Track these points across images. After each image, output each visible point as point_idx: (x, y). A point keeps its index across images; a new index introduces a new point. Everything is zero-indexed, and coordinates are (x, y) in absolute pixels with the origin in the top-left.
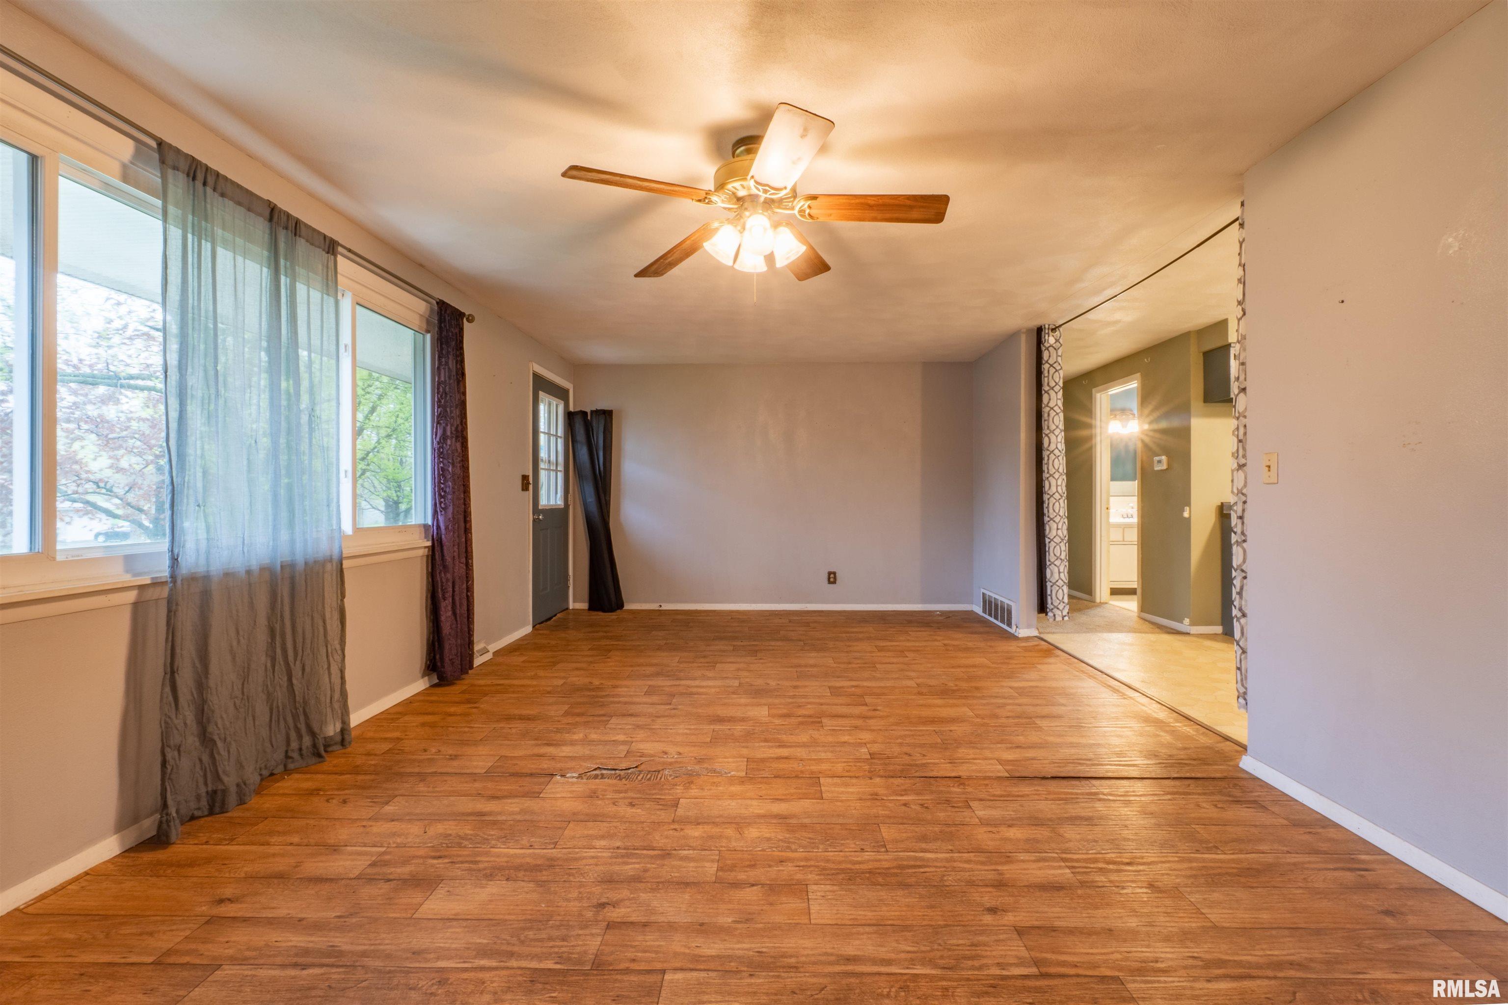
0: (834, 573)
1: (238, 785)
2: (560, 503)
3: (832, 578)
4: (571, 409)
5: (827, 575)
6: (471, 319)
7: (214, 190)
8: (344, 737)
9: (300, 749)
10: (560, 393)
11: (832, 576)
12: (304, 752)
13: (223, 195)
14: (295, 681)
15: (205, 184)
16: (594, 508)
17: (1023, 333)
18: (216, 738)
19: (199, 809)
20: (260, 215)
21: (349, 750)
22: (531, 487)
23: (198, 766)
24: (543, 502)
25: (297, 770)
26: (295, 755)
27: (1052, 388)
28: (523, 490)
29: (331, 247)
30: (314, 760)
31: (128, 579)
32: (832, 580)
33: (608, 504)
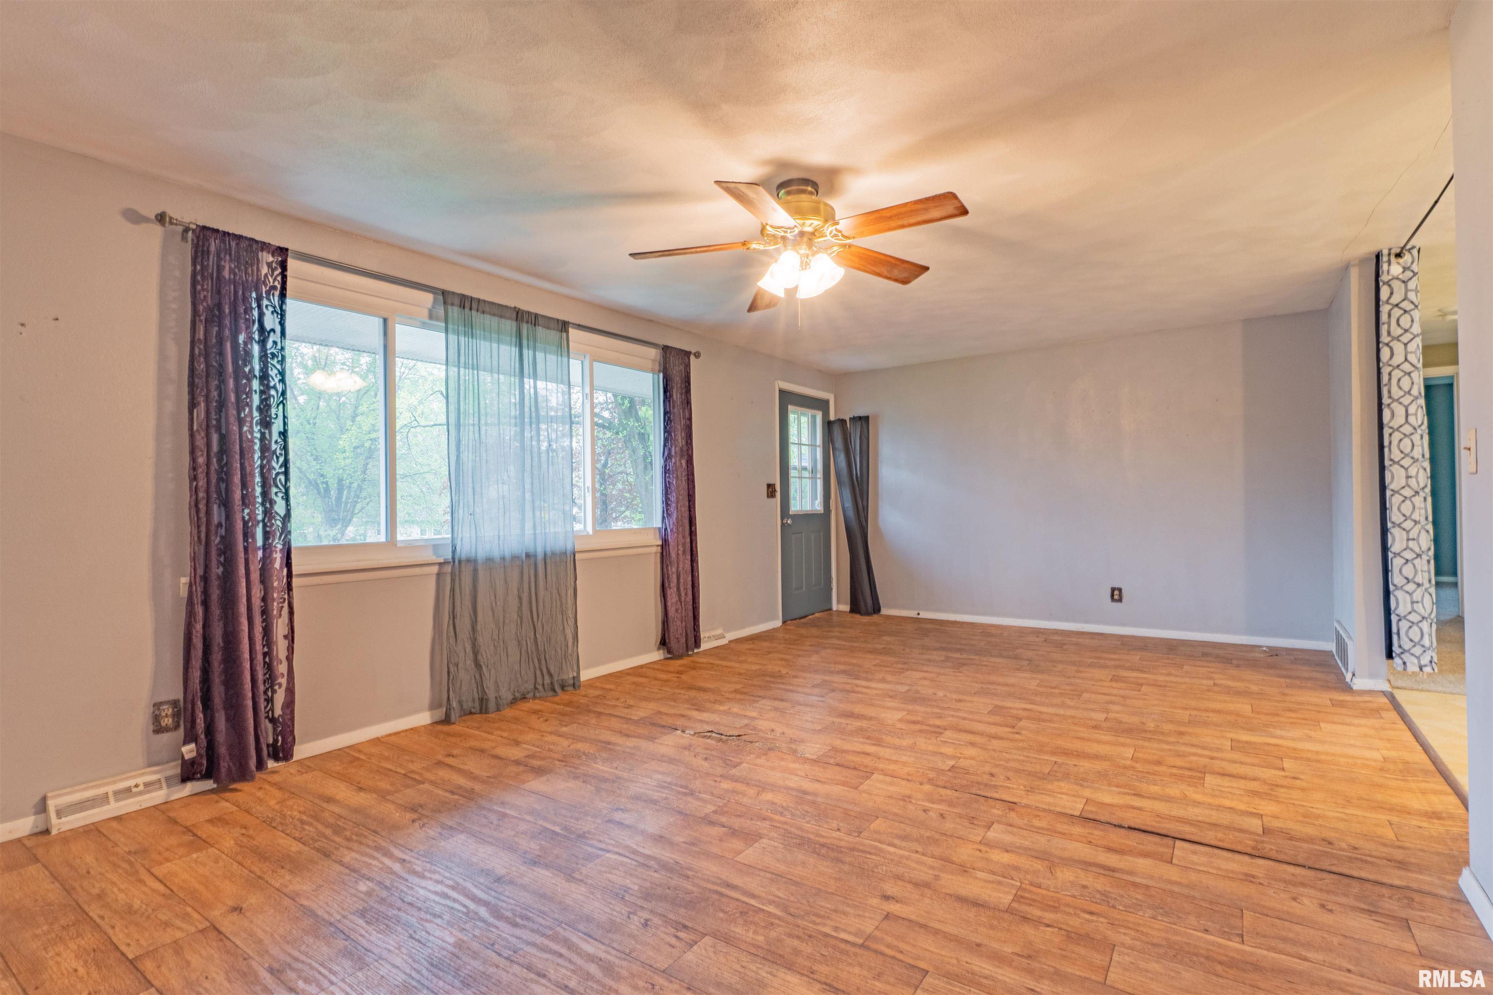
0: (1120, 590)
1: (496, 698)
2: (818, 507)
3: (1116, 595)
4: (832, 417)
5: (1110, 591)
6: (697, 355)
7: (478, 310)
8: (575, 684)
9: (543, 685)
10: (822, 405)
11: (1116, 592)
12: (546, 686)
13: (483, 312)
14: (538, 635)
15: (471, 309)
16: (851, 513)
17: (1354, 265)
18: (482, 664)
19: (474, 708)
20: (510, 318)
21: (577, 692)
22: (778, 494)
23: (473, 681)
24: (795, 507)
25: (540, 698)
26: (540, 688)
27: (1398, 339)
28: (768, 497)
29: (564, 326)
30: (551, 693)
31: (433, 558)
32: (1116, 597)
33: (866, 509)
